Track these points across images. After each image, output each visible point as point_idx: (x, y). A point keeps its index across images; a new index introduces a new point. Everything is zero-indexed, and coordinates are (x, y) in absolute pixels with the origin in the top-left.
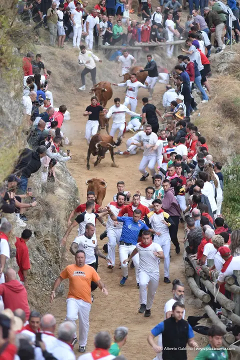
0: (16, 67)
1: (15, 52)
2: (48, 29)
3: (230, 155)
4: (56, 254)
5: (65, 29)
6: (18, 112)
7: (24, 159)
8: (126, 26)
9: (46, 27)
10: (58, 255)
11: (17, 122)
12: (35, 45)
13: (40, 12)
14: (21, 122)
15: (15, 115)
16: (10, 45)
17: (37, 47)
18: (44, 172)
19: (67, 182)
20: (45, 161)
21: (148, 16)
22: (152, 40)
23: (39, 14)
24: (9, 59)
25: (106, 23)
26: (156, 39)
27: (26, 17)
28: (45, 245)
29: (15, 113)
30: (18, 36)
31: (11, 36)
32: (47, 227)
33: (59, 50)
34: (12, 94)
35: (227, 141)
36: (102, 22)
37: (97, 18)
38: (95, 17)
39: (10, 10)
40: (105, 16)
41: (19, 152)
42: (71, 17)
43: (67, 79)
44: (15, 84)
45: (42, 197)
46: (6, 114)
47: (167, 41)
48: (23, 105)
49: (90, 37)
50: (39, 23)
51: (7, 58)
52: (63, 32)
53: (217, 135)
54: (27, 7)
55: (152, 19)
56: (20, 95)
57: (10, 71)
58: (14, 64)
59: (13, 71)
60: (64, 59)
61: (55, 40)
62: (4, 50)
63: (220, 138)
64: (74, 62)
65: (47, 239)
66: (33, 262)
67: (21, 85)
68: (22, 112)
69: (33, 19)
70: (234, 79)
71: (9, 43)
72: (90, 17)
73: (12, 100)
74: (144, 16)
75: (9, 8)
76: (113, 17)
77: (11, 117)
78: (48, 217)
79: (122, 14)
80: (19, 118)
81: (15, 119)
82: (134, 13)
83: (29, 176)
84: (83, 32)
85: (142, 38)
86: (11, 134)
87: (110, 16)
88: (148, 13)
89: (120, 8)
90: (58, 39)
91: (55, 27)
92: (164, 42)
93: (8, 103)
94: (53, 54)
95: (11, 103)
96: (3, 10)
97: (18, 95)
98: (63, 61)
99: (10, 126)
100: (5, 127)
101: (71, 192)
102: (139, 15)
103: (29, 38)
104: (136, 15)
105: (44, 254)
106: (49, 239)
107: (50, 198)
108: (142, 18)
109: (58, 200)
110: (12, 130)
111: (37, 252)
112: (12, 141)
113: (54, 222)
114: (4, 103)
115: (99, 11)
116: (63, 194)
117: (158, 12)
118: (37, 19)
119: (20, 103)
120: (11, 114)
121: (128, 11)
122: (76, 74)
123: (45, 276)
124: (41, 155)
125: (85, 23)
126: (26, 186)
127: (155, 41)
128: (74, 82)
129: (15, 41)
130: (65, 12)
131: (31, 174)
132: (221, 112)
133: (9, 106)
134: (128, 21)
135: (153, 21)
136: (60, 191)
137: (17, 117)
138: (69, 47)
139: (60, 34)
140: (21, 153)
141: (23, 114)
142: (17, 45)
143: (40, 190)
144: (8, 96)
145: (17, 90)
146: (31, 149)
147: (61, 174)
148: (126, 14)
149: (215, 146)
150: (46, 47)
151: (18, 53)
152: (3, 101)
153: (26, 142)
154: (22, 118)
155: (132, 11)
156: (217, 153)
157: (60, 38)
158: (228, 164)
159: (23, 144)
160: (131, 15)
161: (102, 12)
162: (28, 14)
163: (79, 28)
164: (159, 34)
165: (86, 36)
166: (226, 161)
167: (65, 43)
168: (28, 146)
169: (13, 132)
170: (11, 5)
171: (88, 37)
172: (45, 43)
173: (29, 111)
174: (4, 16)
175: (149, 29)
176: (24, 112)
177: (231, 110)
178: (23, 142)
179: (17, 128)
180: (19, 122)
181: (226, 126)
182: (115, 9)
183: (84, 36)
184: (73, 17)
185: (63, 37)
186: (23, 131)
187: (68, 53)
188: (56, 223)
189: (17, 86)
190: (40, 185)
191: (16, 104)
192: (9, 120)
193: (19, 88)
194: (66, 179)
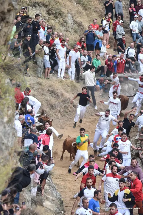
0: (9, 96)
1: (8, 83)
2: (36, 63)
5: (51, 62)
6: (11, 135)
7: (16, 176)
8: (103, 59)
9: (34, 60)
11: (9, 144)
12: (25, 77)
13: (29, 48)
14: (13, 144)
15: (8, 138)
16: (4, 77)
17: (27, 78)
18: (34, 187)
19: (53, 196)
20: (35, 177)
21: (123, 50)
22: (126, 71)
23: (28, 49)
24: (2, 89)
25: (87, 57)
26: (130, 70)
27: (17, 52)
29: (7, 136)
30: (10, 69)
31: (4, 69)
33: (45, 80)
34: (6, 119)
36: (83, 56)
37: (78, 52)
38: (76, 52)
39: (3, 46)
40: (86, 51)
41: (12, 170)
42: (57, 52)
43: (52, 106)
44: (8, 111)
45: (31, 209)
47: (140, 72)
48: (15, 129)
49: (73, 69)
50: (28, 58)
52: (48, 65)
54: (17, 44)
55: (126, 53)
56: (12, 120)
57: (3, 99)
58: (7, 93)
59: (6, 99)
60: (50, 89)
61: (42, 72)
64: (58, 91)
67: (13, 111)
68: (14, 135)
69: (23, 54)
71: (3, 75)
72: (72, 52)
73: (6, 125)
74: (119, 51)
75: (2, 45)
76: (92, 51)
77: (4, 140)
79: (100, 49)
80: (12, 140)
81: (8, 141)
82: (110, 48)
83: (21, 191)
84: (67, 65)
85: (118, 69)
86: (5, 155)
87: (90, 52)
88: (123, 48)
89: (98, 44)
90: (44, 72)
91: (42, 61)
92: (136, 72)
94: (41, 84)
95: (5, 127)
97: (11, 121)
98: (48, 90)
99: (4, 147)
101: (56, 204)
102: (115, 50)
103: (20, 70)
104: (112, 50)
107: (38, 209)
108: (117, 52)
109: (46, 211)
110: (5, 150)
112: (5, 160)
115: (79, 47)
116: (50, 206)
117: (131, 47)
118: (27, 54)
119: (12, 127)
120: (5, 136)
121: (106, 46)
122: (61, 101)
124: (30, 172)
125: (68, 57)
126: (18, 199)
127: (129, 73)
128: (59, 109)
129: (8, 74)
130: (52, 48)
131: (23, 189)
133: (3, 130)
134: (105, 56)
135: (127, 55)
136: (47, 203)
137: (10, 139)
138: (54, 78)
139: (46, 67)
140: (13, 171)
141: (15, 136)
142: (10, 77)
143: (30, 203)
144: (2, 122)
145: (10, 116)
146: (22, 167)
147: (48, 188)
148: (104, 49)
150: (35, 78)
151: (10, 84)
153: (18, 161)
154: (14, 140)
155: (108, 46)
157: (47, 71)
159: (15, 163)
160: (108, 49)
161: (83, 47)
162: (18, 50)
163: (63, 61)
164: (133, 66)
165: (69, 68)
167: (51, 75)
168: (19, 165)
169: (6, 153)
170: (4, 42)
171: (70, 70)
172: (34, 75)
173: (20, 134)
175: (124, 62)
176: (16, 135)
178: (15, 161)
179: (10, 149)
180: (12, 143)
182: (94, 45)
183: (67, 69)
184: (58, 52)
185: (49, 69)
186: (15, 152)
187: (53, 83)
189: (9, 112)
190: (30, 199)
191: (9, 128)
192: (3, 142)
193: (11, 114)
194: (52, 193)
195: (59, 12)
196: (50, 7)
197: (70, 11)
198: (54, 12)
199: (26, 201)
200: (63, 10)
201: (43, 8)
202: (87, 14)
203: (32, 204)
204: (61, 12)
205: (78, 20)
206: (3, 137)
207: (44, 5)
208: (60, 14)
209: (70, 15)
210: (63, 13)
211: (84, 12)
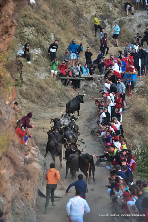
0: (10, 86)
1: (9, 77)
3: (139, 144)
4: (32, 202)
10: (33, 203)
11: (10, 120)
15: (9, 115)
16: (6, 73)
19: (39, 159)
28: (26, 196)
29: (9, 114)
30: (11, 67)
31: (6, 67)
32: (27, 185)
34: (7, 103)
35: (137, 135)
39: (6, 51)
45: (24, 167)
46: (3, 114)
51: (4, 81)
53: (131, 132)
57: (6, 88)
58: (8, 84)
62: (3, 76)
63: (133, 133)
65: (27, 193)
66: (18, 206)
70: (142, 98)
73: (8, 106)
75: (5, 50)
77: (6, 116)
78: (28, 179)
80: (12, 117)
81: (9, 117)
93: (5, 108)
95: (7, 108)
96: (2, 51)
99: (6, 121)
100: (3, 122)
101: (41, 165)
105: (25, 201)
106: (29, 193)
107: (29, 167)
109: (34, 169)
110: (7, 124)
111: (21, 201)
113: (32, 182)
114: (3, 107)
116: (37, 166)
120: (7, 114)
123: (25, 215)
129: (9, 71)
132: (134, 118)
143: (23, 163)
144: (5, 104)
149: (130, 138)
152: (2, 106)
156: (131, 143)
158: (138, 149)
166: (137, 147)
170: (7, 49)
174: (3, 55)
177: (140, 117)
181: (137, 126)
188: (33, 183)
189: (10, 98)
190: (23, 160)
191: (10, 108)
192: (5, 118)
193: (11, 99)
194: (38, 157)
196: (39, 28)
197: (52, 30)
198: (41, 31)
199: (21, 161)
200: (48, 30)
201: (33, 28)
202: (64, 33)
203: (24, 163)
205: (58, 37)
206: (5, 115)
207: (34, 26)
208: (45, 32)
209: (52, 34)
210: (47, 32)
211: (62, 32)
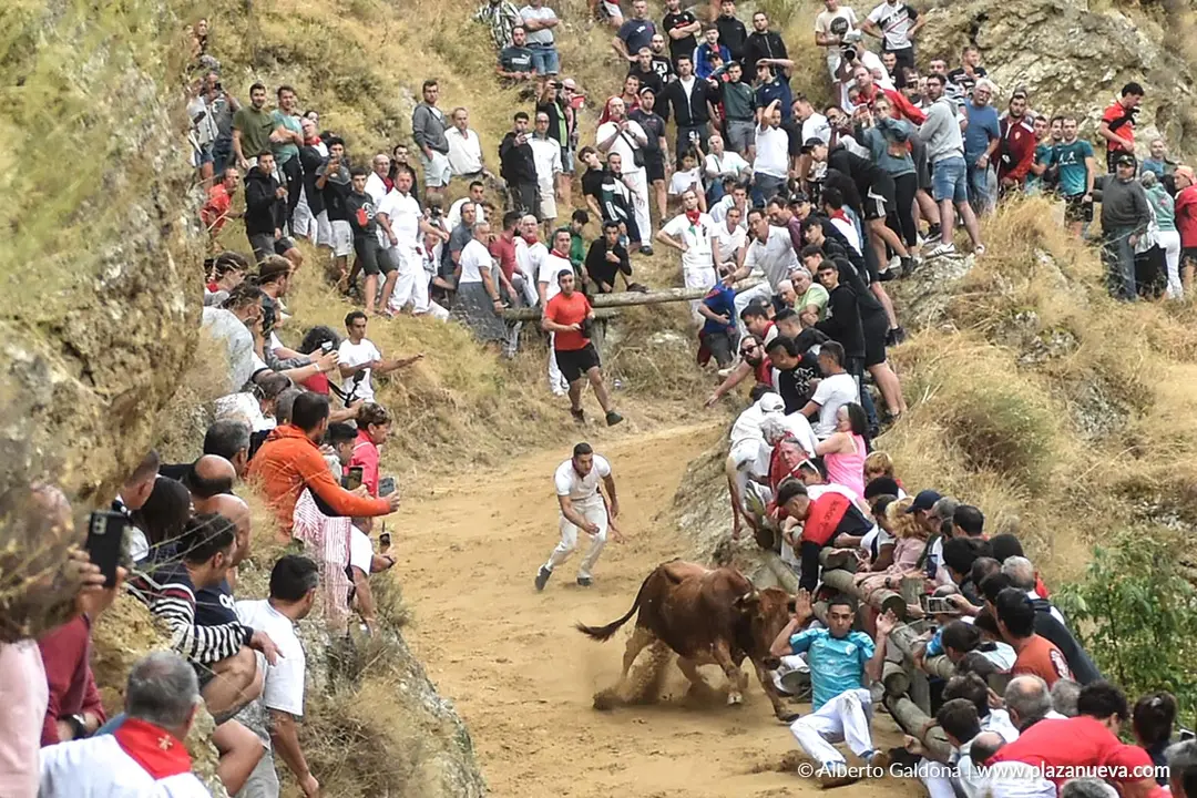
195: (362, 80)
196: (325, 66)
197: (405, 76)
200: (377, 71)
201: (297, 68)
203: (331, 676)
204: (370, 82)
207: (298, 57)
208: (366, 87)
209: (406, 92)
210: (376, 84)
211: (460, 83)
